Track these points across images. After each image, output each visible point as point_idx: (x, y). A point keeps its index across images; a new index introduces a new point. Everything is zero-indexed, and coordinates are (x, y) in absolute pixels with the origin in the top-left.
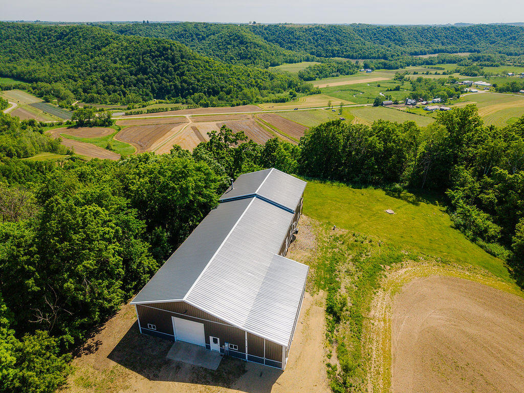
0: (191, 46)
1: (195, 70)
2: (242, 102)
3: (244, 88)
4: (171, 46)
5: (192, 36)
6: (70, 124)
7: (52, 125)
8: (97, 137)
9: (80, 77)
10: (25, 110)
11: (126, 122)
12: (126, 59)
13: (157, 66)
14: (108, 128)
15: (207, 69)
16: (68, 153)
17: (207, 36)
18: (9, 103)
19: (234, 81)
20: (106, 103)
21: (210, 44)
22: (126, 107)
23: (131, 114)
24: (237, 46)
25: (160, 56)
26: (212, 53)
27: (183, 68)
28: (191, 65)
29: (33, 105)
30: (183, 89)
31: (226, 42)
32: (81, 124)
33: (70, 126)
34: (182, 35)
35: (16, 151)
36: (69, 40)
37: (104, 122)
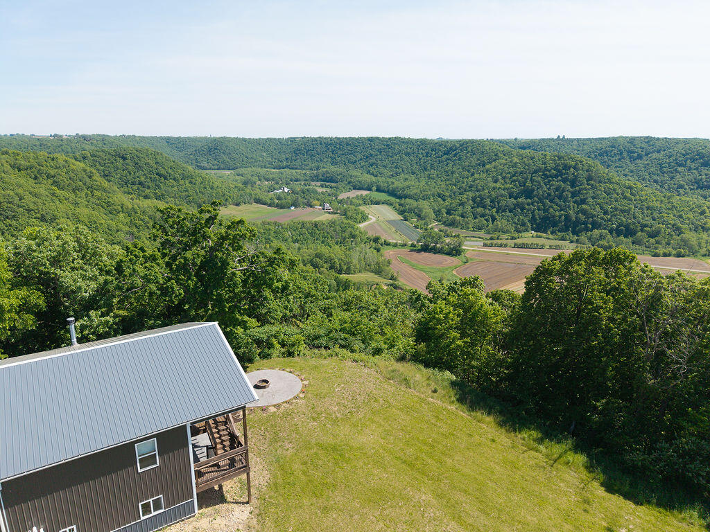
0: (616, 167)
1: (604, 198)
2: (674, 252)
3: (687, 232)
4: (577, 164)
5: (622, 153)
6: (415, 246)
7: (395, 245)
8: (435, 267)
9: (450, 196)
10: (380, 226)
11: (480, 254)
12: (511, 177)
13: (549, 189)
14: (454, 258)
15: (625, 198)
16: (392, 278)
17: (647, 155)
18: (370, 217)
19: (671, 219)
20: (468, 228)
21: (648, 164)
22: (488, 236)
23: (491, 245)
24: (697, 169)
25: (556, 176)
26: (647, 177)
27: (586, 194)
28: (600, 190)
29: (391, 222)
30: (578, 222)
31: (677, 163)
32: (425, 249)
33: (414, 249)
34: (606, 152)
35: (340, 265)
36: (455, 155)
37: (452, 249)
